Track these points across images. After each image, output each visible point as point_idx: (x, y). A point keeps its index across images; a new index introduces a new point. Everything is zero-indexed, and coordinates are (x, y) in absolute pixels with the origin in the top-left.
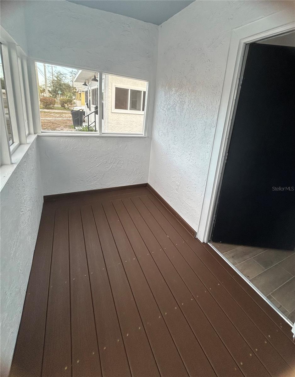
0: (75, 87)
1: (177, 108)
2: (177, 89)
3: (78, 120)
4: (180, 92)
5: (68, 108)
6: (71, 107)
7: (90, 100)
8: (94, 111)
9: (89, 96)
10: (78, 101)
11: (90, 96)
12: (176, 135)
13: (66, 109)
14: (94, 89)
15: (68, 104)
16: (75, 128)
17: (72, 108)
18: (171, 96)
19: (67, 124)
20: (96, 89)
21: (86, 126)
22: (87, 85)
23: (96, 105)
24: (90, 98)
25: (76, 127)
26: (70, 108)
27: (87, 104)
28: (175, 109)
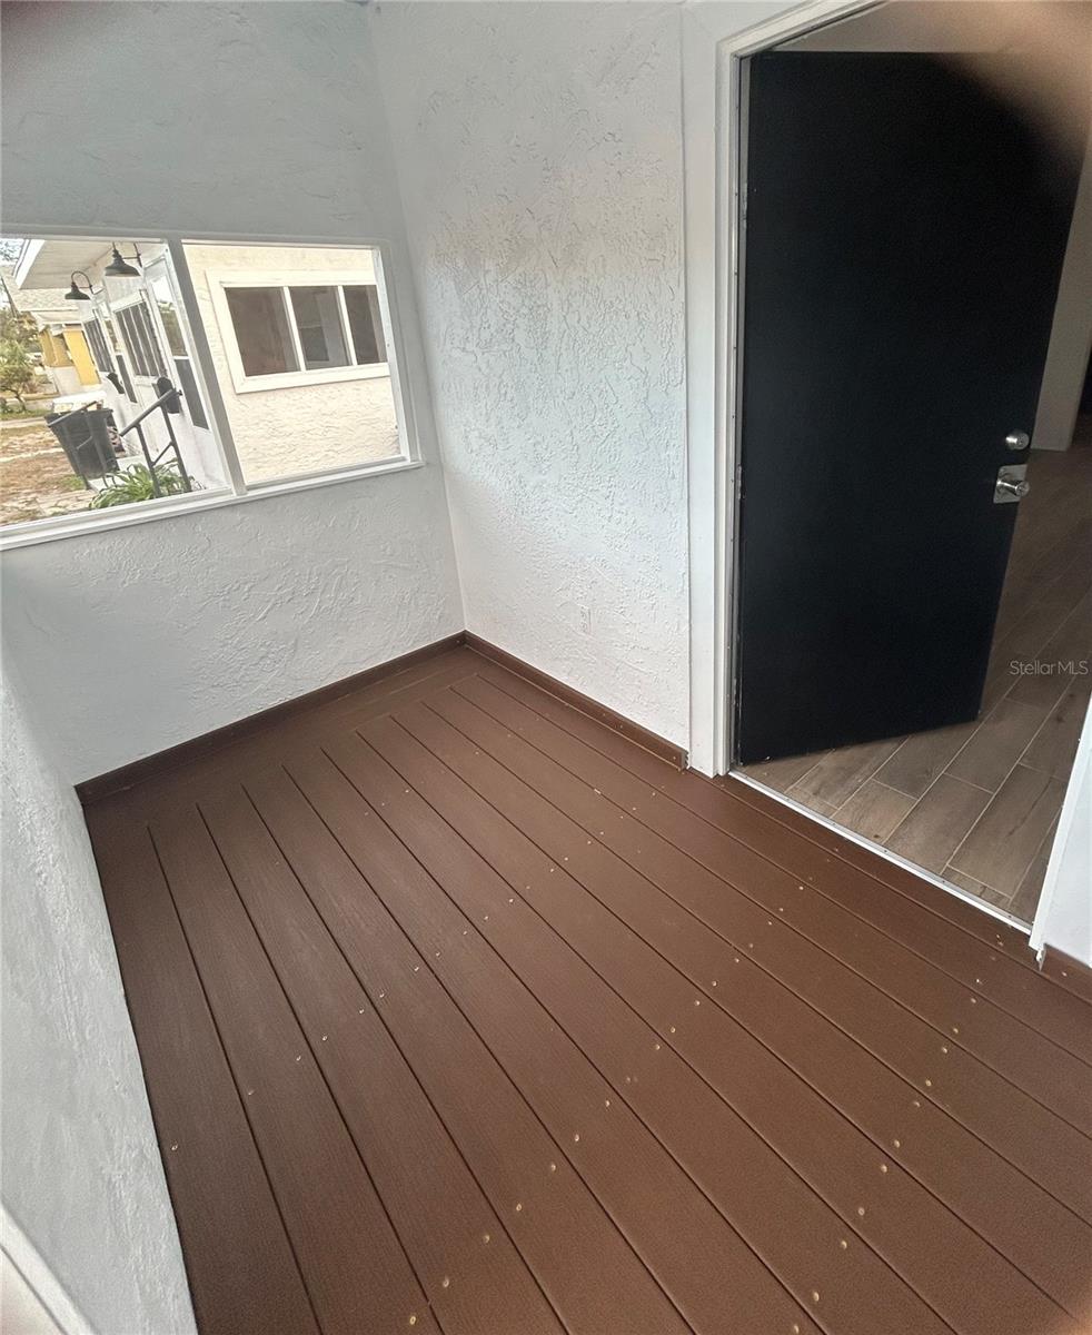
0: (29, 313)
1: (520, 336)
2: (506, 261)
3: (91, 449)
4: (520, 270)
5: (24, 408)
6: (33, 399)
7: (120, 359)
8: (156, 400)
9: (109, 343)
10: (58, 370)
11: (114, 340)
12: (540, 439)
13: (12, 412)
14: (126, 311)
15: (16, 392)
16: (89, 487)
17: (44, 405)
18: (484, 291)
19: (46, 476)
20: (135, 309)
21: (136, 467)
22: (86, 298)
23: (154, 374)
24: (119, 349)
25: (91, 482)
26: (31, 406)
27: (113, 377)
28: (513, 340)
